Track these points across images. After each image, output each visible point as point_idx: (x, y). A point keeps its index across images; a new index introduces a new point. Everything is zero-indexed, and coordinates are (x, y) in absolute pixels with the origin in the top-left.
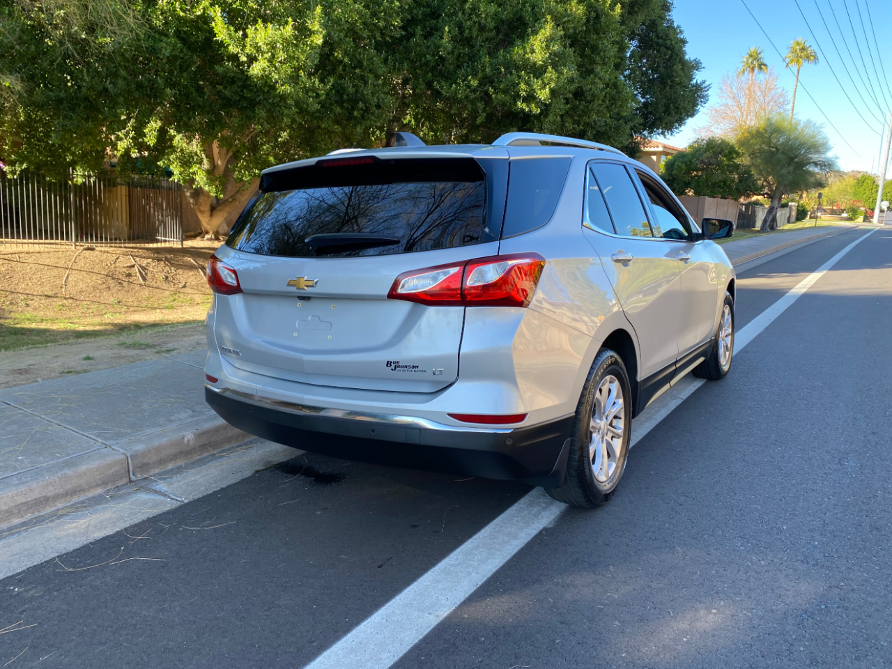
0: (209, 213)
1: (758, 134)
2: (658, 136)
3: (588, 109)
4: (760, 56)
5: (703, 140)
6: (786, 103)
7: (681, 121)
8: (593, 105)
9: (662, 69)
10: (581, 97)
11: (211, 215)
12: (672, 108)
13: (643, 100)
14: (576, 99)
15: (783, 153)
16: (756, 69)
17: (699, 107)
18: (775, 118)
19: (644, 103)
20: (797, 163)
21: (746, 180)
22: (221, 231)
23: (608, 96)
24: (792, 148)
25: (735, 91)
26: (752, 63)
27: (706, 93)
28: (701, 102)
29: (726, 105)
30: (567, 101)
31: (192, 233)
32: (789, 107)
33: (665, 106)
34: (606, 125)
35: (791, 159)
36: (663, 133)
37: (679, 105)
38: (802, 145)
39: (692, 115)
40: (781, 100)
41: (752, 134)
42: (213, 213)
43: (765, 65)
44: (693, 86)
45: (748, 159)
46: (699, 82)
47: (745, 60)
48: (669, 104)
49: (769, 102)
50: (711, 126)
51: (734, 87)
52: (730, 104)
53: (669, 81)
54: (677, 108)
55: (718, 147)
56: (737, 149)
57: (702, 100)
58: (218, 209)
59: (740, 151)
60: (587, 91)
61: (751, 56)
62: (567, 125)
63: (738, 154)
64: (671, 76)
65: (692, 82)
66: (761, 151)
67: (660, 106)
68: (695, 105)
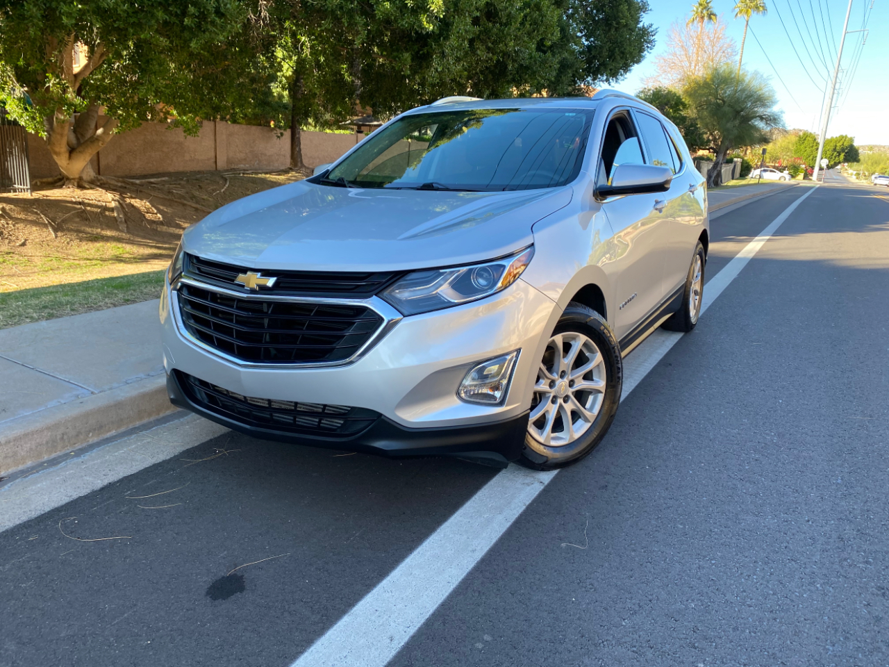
0: (67, 155)
1: (706, 85)
2: (601, 83)
3: (503, 34)
4: (710, 5)
5: (649, 90)
6: (734, 54)
7: (626, 68)
8: (509, 29)
9: (607, 9)
10: (494, 18)
11: (70, 157)
12: (618, 53)
13: (586, 43)
14: (489, 20)
15: (729, 106)
16: (706, 18)
17: (646, 52)
18: (723, 69)
19: (588, 47)
20: (743, 116)
21: (692, 133)
22: (85, 177)
23: (528, 18)
24: (738, 101)
25: (684, 39)
26: (702, 12)
27: (652, 38)
28: (648, 47)
29: (675, 54)
30: (476, 21)
31: (50, 180)
32: (738, 58)
33: (610, 50)
34: (531, 58)
35: (738, 113)
36: (607, 80)
37: (625, 49)
38: (749, 96)
39: (638, 62)
40: (729, 50)
41: (699, 84)
42: (73, 155)
43: (715, 15)
44: (640, 29)
45: (695, 111)
46: (646, 26)
47: (695, 9)
48: (615, 48)
49: (717, 53)
50: (658, 76)
51: (683, 35)
52: (678, 53)
53: (614, 22)
54: (623, 53)
55: (664, 98)
56: (683, 100)
57: (649, 45)
58: (78, 150)
59: (686, 102)
60: (501, 10)
61: (701, 5)
62: (479, 52)
63: (684, 106)
64: (616, 18)
65: (639, 26)
66: (708, 103)
67: (605, 50)
68: (641, 50)
